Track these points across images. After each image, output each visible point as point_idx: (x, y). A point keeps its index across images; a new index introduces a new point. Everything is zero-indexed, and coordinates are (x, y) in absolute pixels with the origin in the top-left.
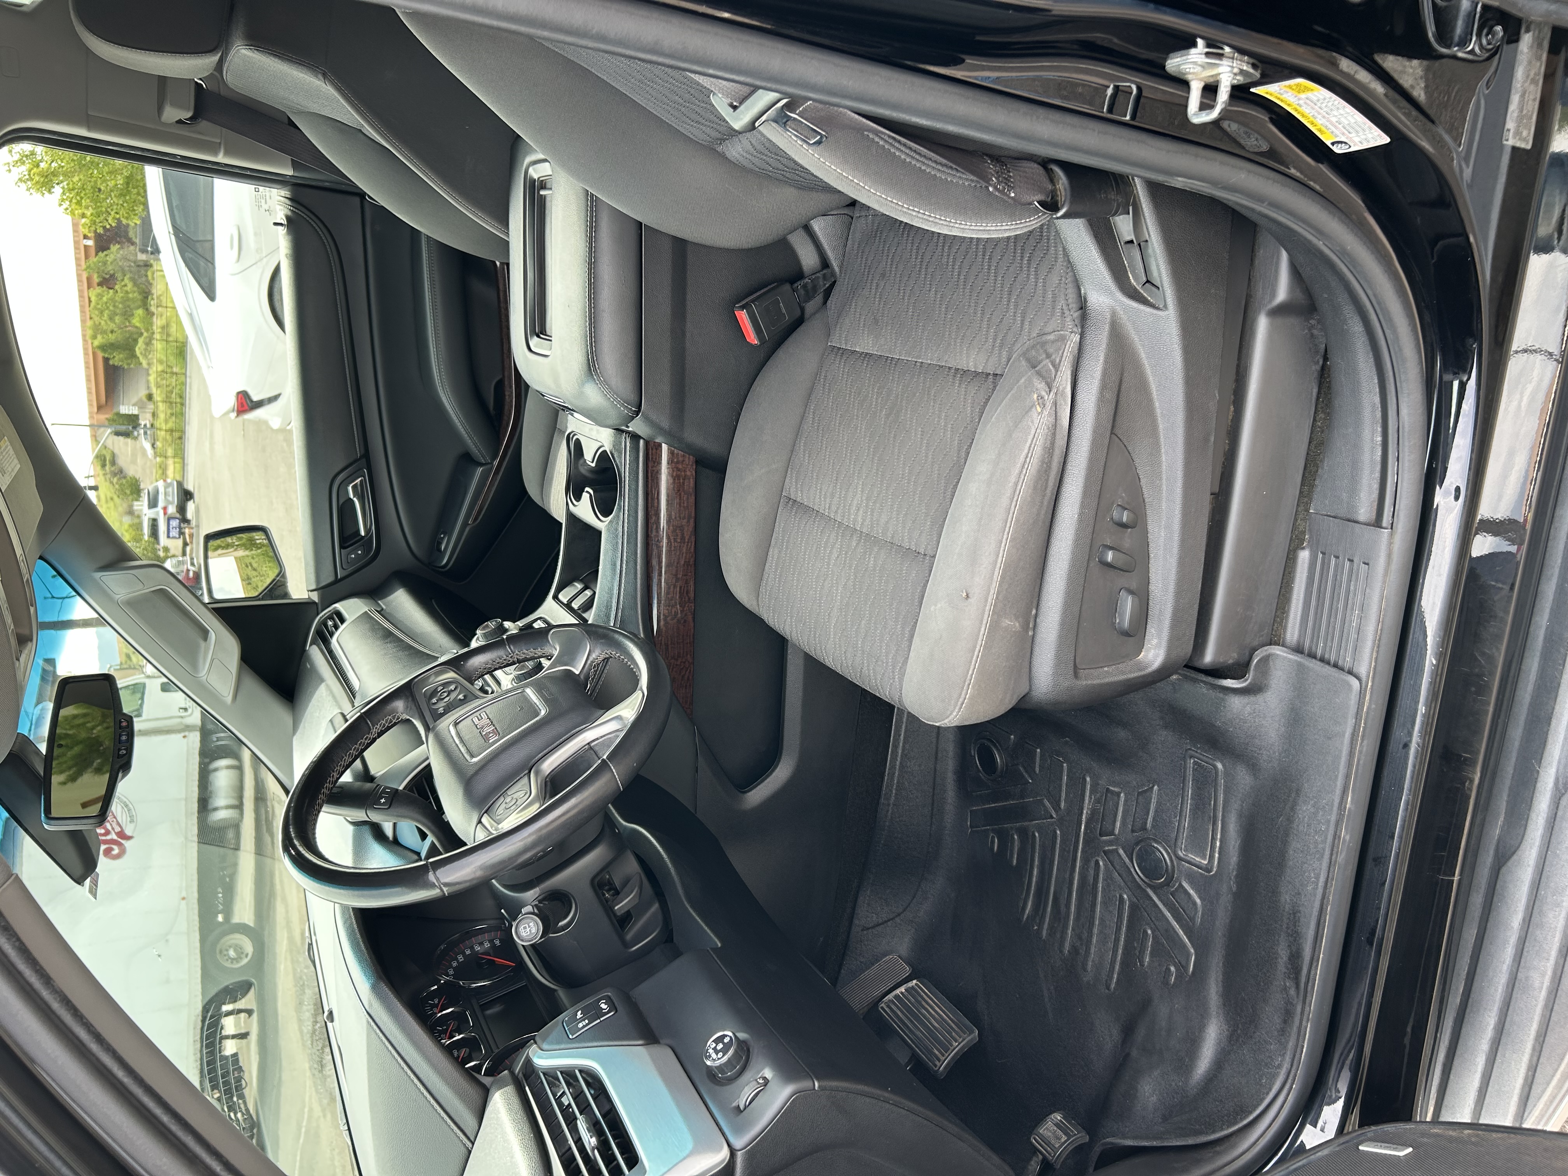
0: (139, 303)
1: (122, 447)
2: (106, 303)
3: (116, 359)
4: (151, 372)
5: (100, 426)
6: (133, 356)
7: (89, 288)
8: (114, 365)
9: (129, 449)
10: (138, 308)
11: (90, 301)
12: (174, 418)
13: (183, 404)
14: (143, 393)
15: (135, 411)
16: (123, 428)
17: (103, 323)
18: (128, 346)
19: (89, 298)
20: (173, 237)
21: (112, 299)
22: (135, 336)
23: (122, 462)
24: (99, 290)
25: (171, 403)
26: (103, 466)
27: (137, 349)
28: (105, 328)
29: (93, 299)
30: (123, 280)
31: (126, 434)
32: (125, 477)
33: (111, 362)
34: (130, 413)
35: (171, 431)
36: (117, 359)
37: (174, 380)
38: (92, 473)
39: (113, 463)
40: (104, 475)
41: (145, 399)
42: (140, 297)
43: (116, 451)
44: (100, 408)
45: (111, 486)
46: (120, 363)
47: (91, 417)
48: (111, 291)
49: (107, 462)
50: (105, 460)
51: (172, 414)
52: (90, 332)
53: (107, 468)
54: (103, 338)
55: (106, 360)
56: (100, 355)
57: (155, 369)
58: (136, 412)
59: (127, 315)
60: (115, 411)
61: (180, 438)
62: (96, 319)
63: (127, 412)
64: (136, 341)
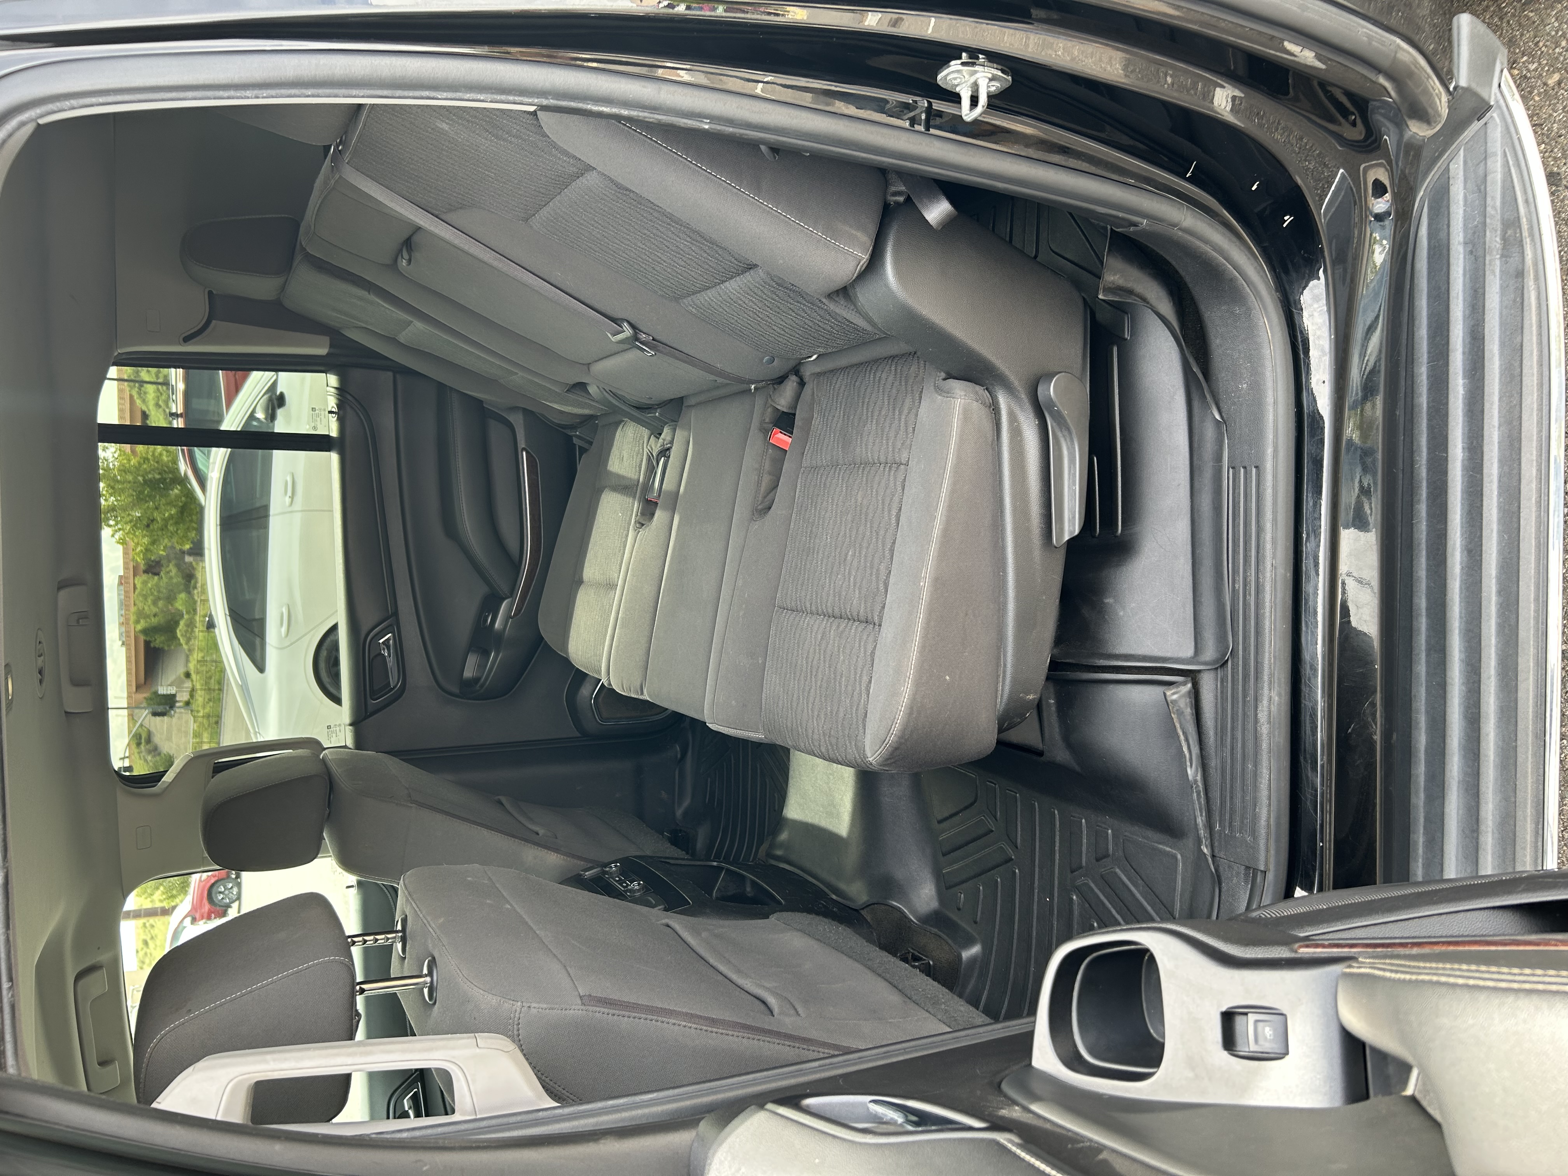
0: (182, 587)
1: (159, 725)
2: (151, 589)
3: (157, 642)
4: (191, 658)
5: (137, 707)
6: (174, 637)
7: (135, 575)
8: (155, 648)
9: (165, 726)
10: (180, 592)
11: (135, 588)
12: (211, 704)
13: (220, 690)
14: (181, 670)
15: (172, 690)
16: (160, 709)
17: (146, 608)
18: (168, 628)
19: (135, 585)
20: (229, 618)
21: (157, 585)
22: (178, 618)
23: (157, 739)
24: (145, 577)
25: (209, 689)
26: (139, 744)
27: (178, 631)
28: (148, 613)
29: (139, 586)
30: (168, 566)
31: (162, 714)
32: (159, 754)
33: (152, 645)
34: (169, 693)
35: (208, 716)
36: (159, 641)
37: (213, 668)
38: (127, 755)
39: (149, 740)
40: (139, 753)
41: (182, 676)
42: (183, 582)
43: (153, 729)
44: (138, 687)
45: (145, 764)
46: (161, 645)
47: (129, 697)
48: (156, 578)
49: (143, 741)
50: (140, 737)
51: (210, 700)
52: (133, 618)
53: (142, 747)
54: (146, 622)
55: (147, 644)
56: (142, 638)
57: (195, 656)
58: (173, 692)
59: (170, 598)
60: (153, 690)
61: (217, 723)
62: (140, 605)
63: (165, 693)
64: (177, 623)
